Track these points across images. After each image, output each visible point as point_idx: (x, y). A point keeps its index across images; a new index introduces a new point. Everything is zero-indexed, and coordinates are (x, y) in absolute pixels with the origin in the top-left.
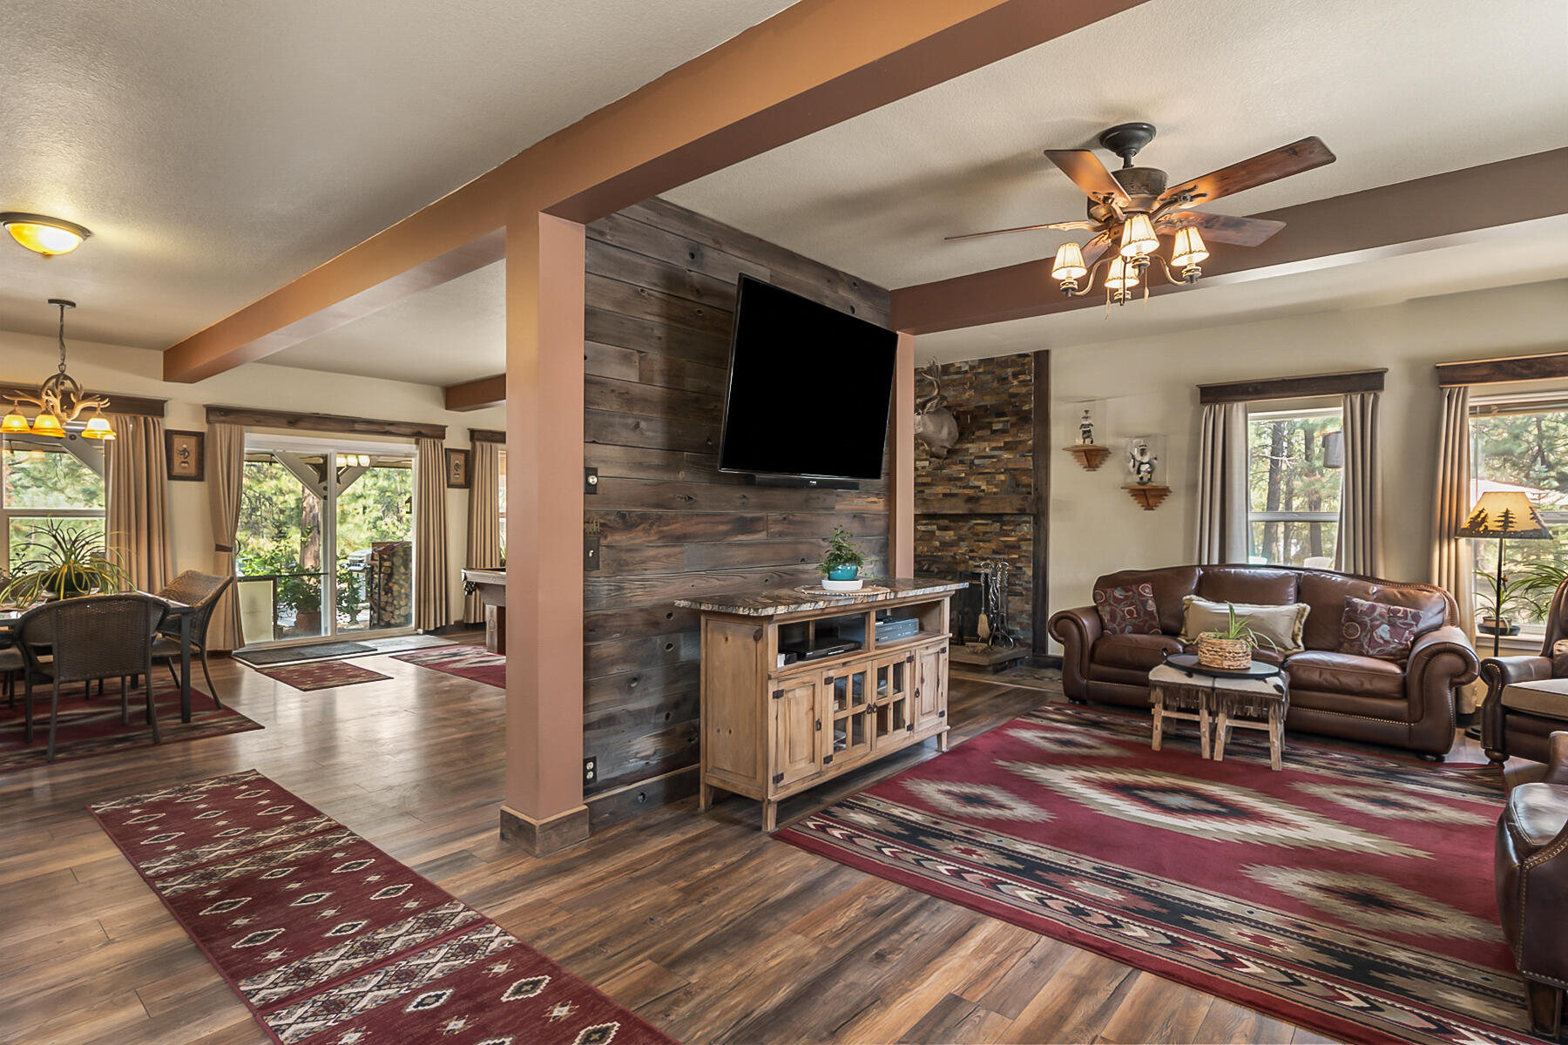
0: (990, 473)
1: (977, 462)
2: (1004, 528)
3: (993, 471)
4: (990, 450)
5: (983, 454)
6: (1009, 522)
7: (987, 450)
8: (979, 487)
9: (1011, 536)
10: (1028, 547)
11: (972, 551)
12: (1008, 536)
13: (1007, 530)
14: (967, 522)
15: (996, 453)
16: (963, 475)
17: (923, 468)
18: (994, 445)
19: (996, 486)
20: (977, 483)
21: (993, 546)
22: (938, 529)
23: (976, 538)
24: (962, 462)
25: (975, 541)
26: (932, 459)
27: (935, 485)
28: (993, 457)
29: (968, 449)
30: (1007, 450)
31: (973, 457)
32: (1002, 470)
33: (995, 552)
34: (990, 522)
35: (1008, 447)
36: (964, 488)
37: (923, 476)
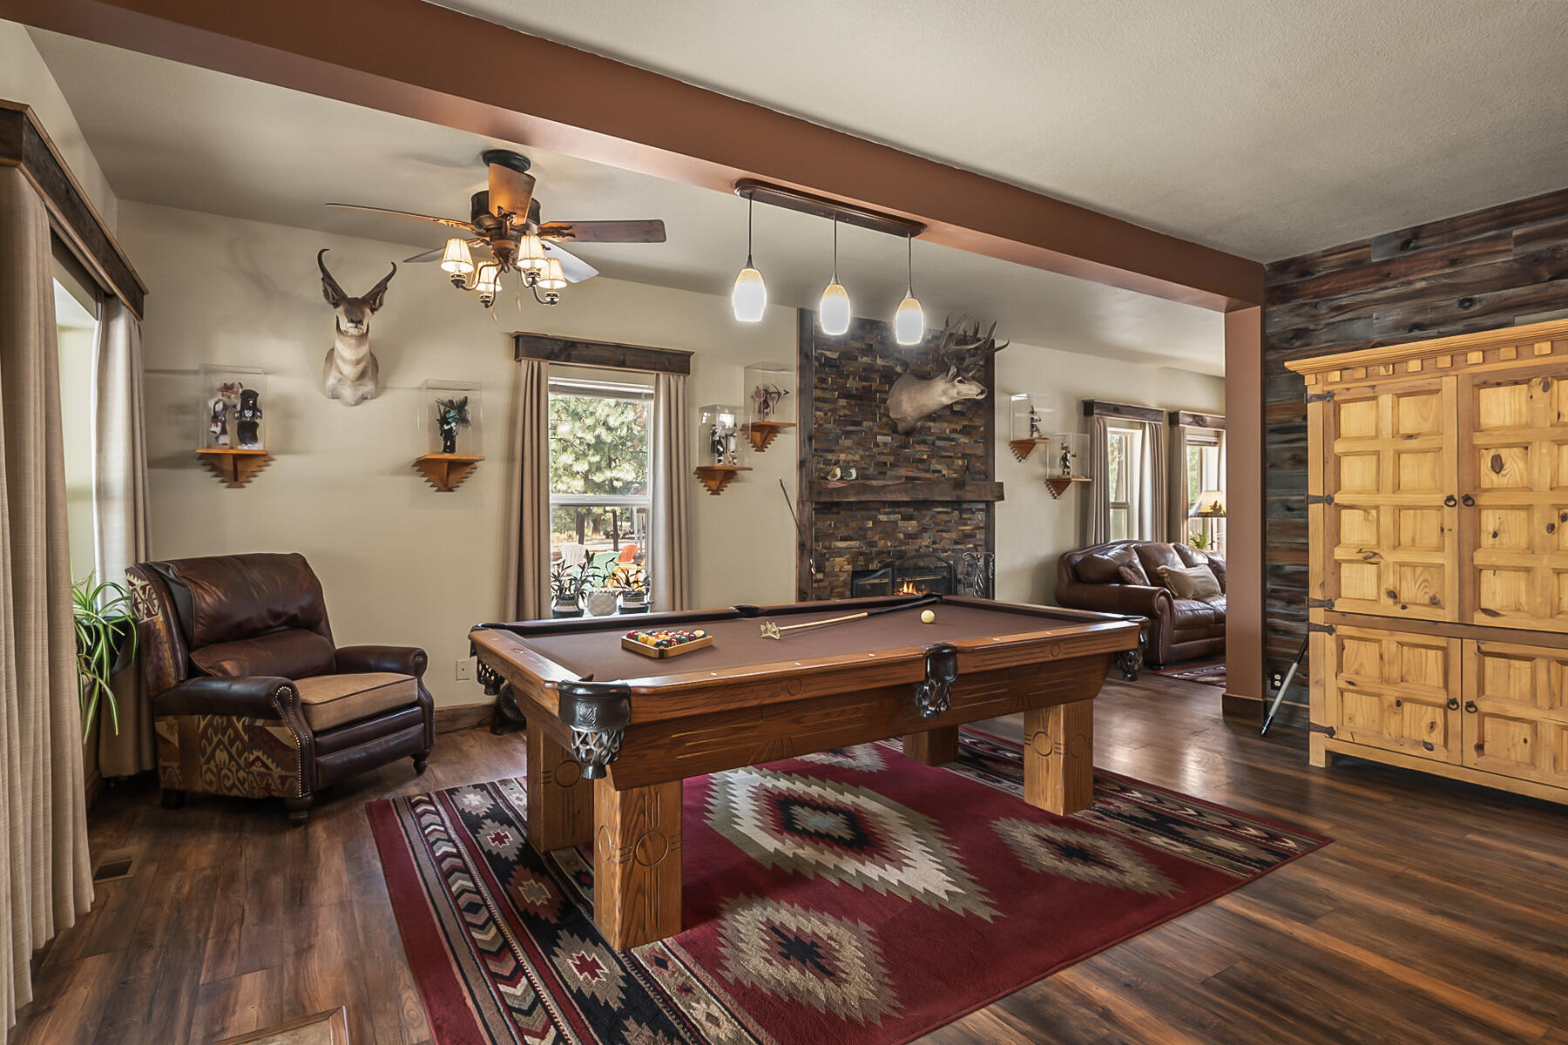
0: (950, 457)
1: (939, 443)
2: (964, 516)
3: (952, 455)
4: (950, 432)
5: (944, 436)
6: (967, 509)
7: (948, 431)
8: (940, 472)
9: (968, 525)
10: (980, 535)
11: (934, 543)
12: (966, 525)
13: (965, 519)
14: (929, 509)
15: (953, 436)
16: (925, 457)
17: (885, 444)
18: (953, 426)
19: (955, 471)
20: (939, 467)
21: (954, 536)
22: (903, 519)
23: (938, 528)
24: (924, 442)
25: (938, 531)
26: (895, 435)
27: (897, 466)
28: (953, 440)
29: (930, 428)
30: (964, 434)
31: (933, 438)
32: (960, 455)
33: (956, 543)
34: (949, 510)
35: (966, 431)
36: (927, 471)
37: (884, 454)
